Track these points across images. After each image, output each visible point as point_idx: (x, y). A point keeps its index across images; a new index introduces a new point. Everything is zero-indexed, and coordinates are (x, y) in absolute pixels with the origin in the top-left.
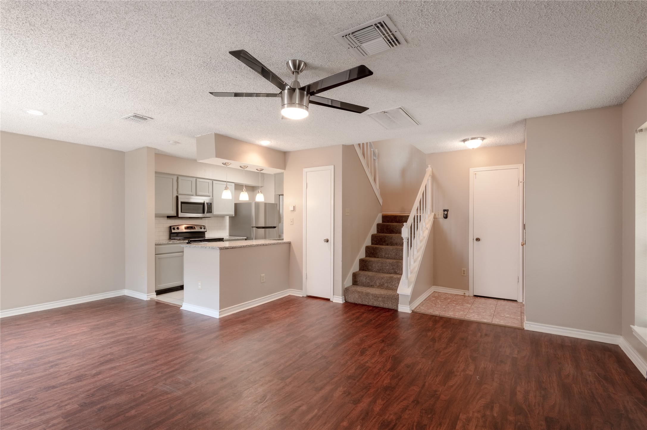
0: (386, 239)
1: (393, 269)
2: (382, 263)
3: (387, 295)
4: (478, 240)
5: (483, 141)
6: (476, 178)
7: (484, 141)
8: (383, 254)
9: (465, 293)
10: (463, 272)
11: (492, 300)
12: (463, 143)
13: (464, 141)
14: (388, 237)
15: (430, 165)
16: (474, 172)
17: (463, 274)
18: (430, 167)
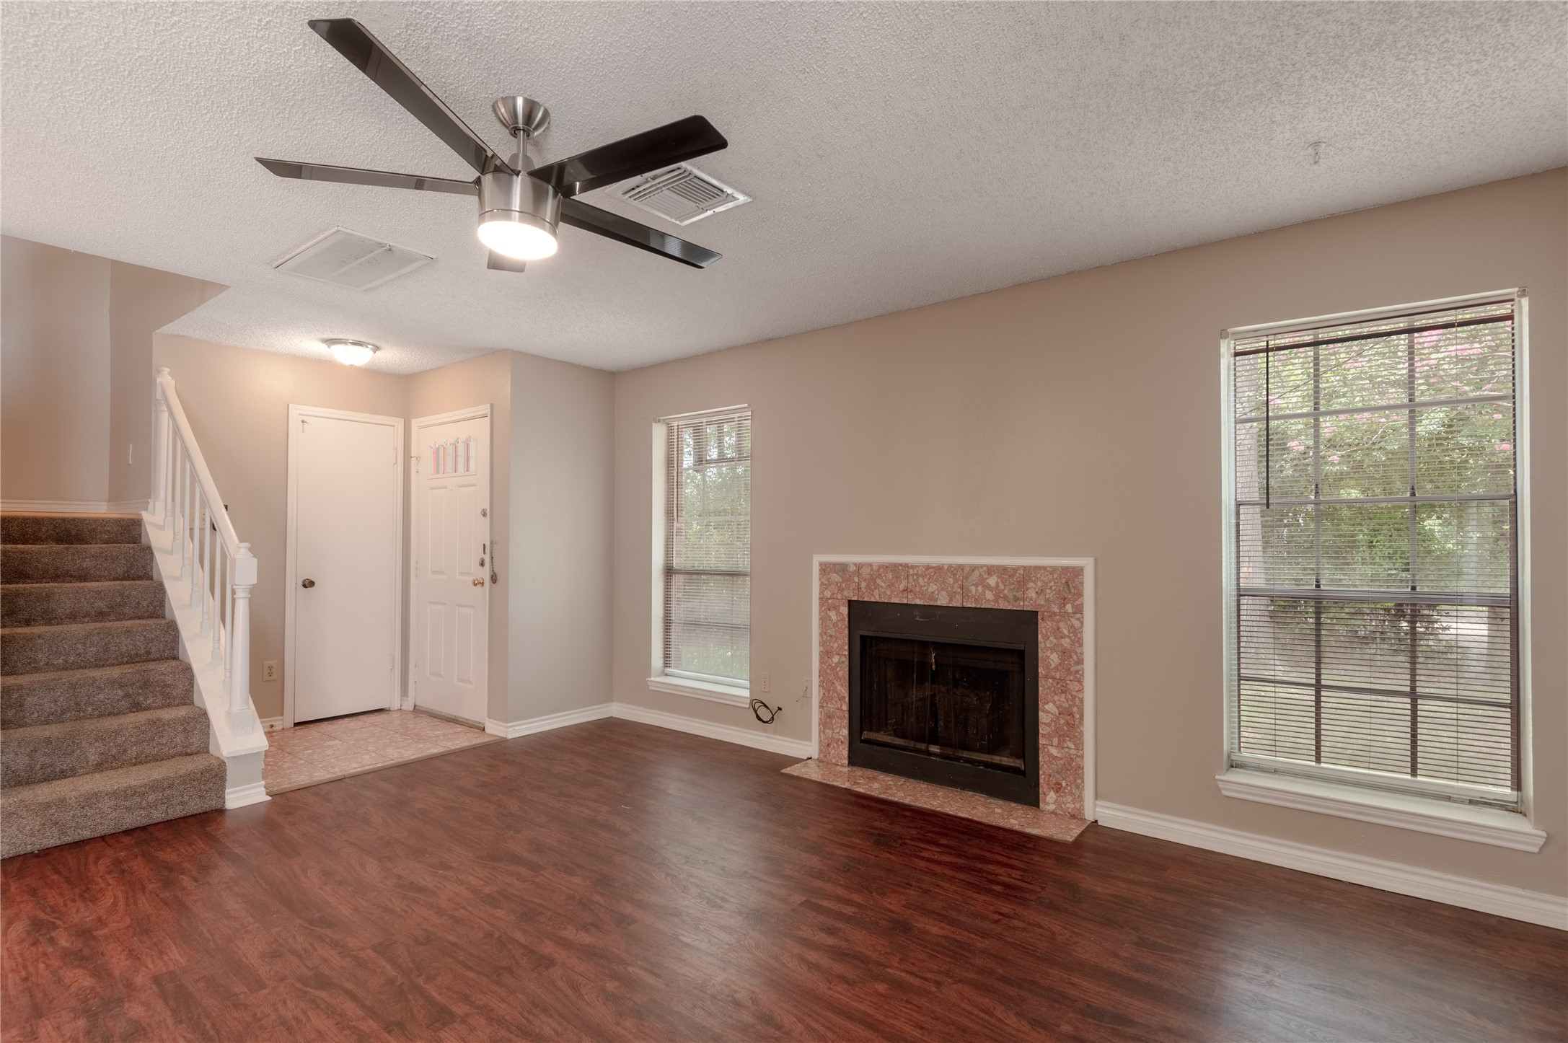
0: (22, 602)
1: (127, 696)
2: (73, 686)
3: (181, 777)
4: (309, 584)
5: (375, 352)
6: (303, 431)
7: (378, 353)
8: (42, 657)
9: (272, 726)
10: (267, 671)
11: (346, 720)
12: (325, 346)
13: (331, 342)
14: (31, 594)
15: (168, 370)
16: (300, 414)
17: (266, 678)
18: (166, 373)
